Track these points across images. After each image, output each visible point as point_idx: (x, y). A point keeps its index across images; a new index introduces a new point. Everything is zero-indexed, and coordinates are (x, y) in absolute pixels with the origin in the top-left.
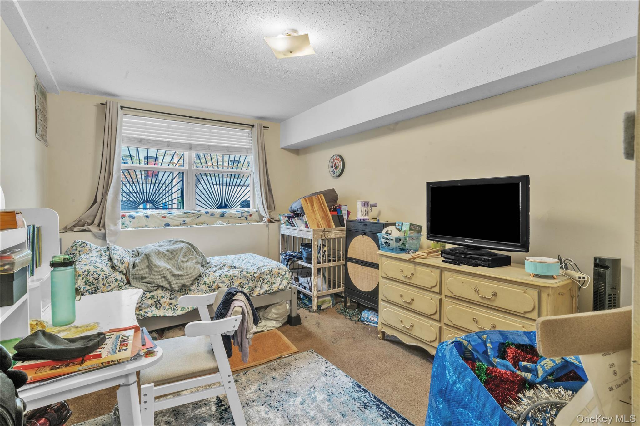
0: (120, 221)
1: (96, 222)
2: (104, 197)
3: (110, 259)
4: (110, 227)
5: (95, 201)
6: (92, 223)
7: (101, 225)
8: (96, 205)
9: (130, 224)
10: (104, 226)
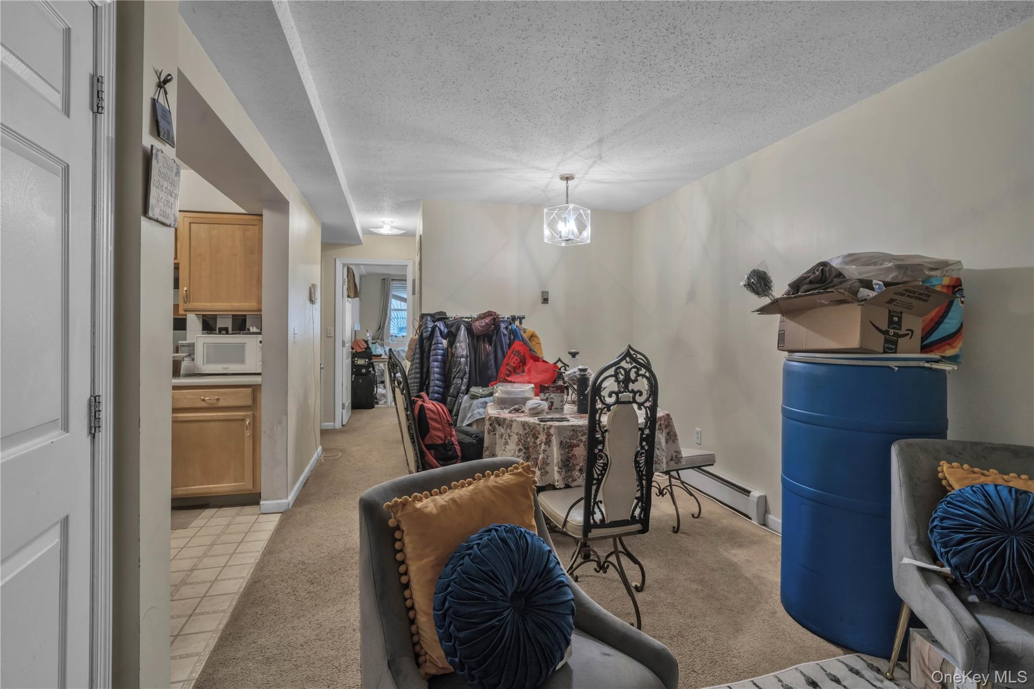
0: (390, 338)
1: (380, 338)
2: (383, 326)
3: (385, 351)
4: (386, 341)
5: (380, 328)
6: (378, 339)
7: (382, 339)
8: (380, 330)
9: (395, 340)
10: (383, 340)
